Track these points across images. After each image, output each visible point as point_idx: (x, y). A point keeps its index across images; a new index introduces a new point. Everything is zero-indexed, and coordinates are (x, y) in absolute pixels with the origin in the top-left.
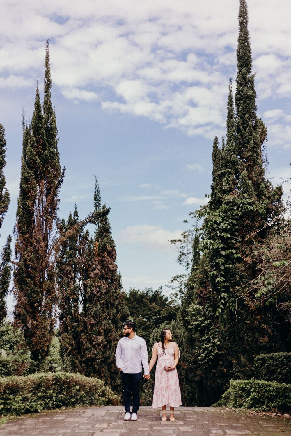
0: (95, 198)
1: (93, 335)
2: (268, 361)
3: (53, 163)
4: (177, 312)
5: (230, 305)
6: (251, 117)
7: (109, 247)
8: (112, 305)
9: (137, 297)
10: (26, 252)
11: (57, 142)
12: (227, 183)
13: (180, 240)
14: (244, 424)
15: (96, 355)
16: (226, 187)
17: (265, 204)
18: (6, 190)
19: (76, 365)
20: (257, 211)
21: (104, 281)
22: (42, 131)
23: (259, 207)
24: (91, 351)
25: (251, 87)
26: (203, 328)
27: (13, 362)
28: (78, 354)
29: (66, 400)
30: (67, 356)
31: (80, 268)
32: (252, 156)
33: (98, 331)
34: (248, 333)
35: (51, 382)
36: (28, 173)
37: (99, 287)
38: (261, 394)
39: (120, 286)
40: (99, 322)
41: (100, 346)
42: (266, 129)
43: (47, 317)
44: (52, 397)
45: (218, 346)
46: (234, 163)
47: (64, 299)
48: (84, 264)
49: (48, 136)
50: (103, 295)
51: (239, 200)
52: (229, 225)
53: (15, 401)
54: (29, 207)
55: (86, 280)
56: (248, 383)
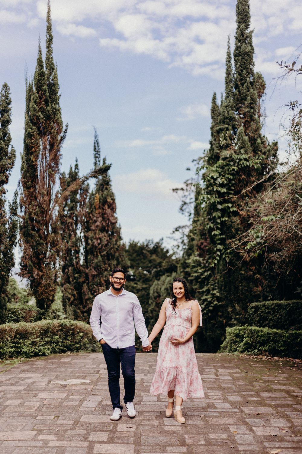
0: (95, 149)
1: (95, 286)
2: (261, 308)
3: (56, 119)
4: (178, 264)
5: (226, 257)
6: (249, 73)
7: (109, 200)
8: (113, 257)
9: (137, 249)
10: (30, 206)
11: (59, 98)
12: (224, 139)
13: (182, 189)
14: (236, 365)
16: (223, 142)
17: (260, 159)
18: (12, 147)
19: (79, 315)
20: (253, 166)
21: (105, 233)
22: (44, 87)
23: (255, 162)
25: (249, 43)
26: (203, 280)
27: (21, 310)
28: (80, 304)
29: (71, 345)
30: (69, 306)
31: (81, 220)
32: (249, 112)
33: (99, 282)
34: (242, 283)
35: (57, 328)
36: (32, 129)
37: (100, 239)
38: (254, 340)
39: (120, 238)
40: (100, 273)
42: (265, 82)
43: (52, 268)
44: (58, 342)
45: (217, 297)
46: (232, 120)
47: (66, 251)
48: (85, 217)
49: (51, 92)
50: (105, 247)
51: (235, 156)
52: (226, 180)
53: (25, 345)
54: (33, 162)
55: (87, 232)
56: (241, 330)
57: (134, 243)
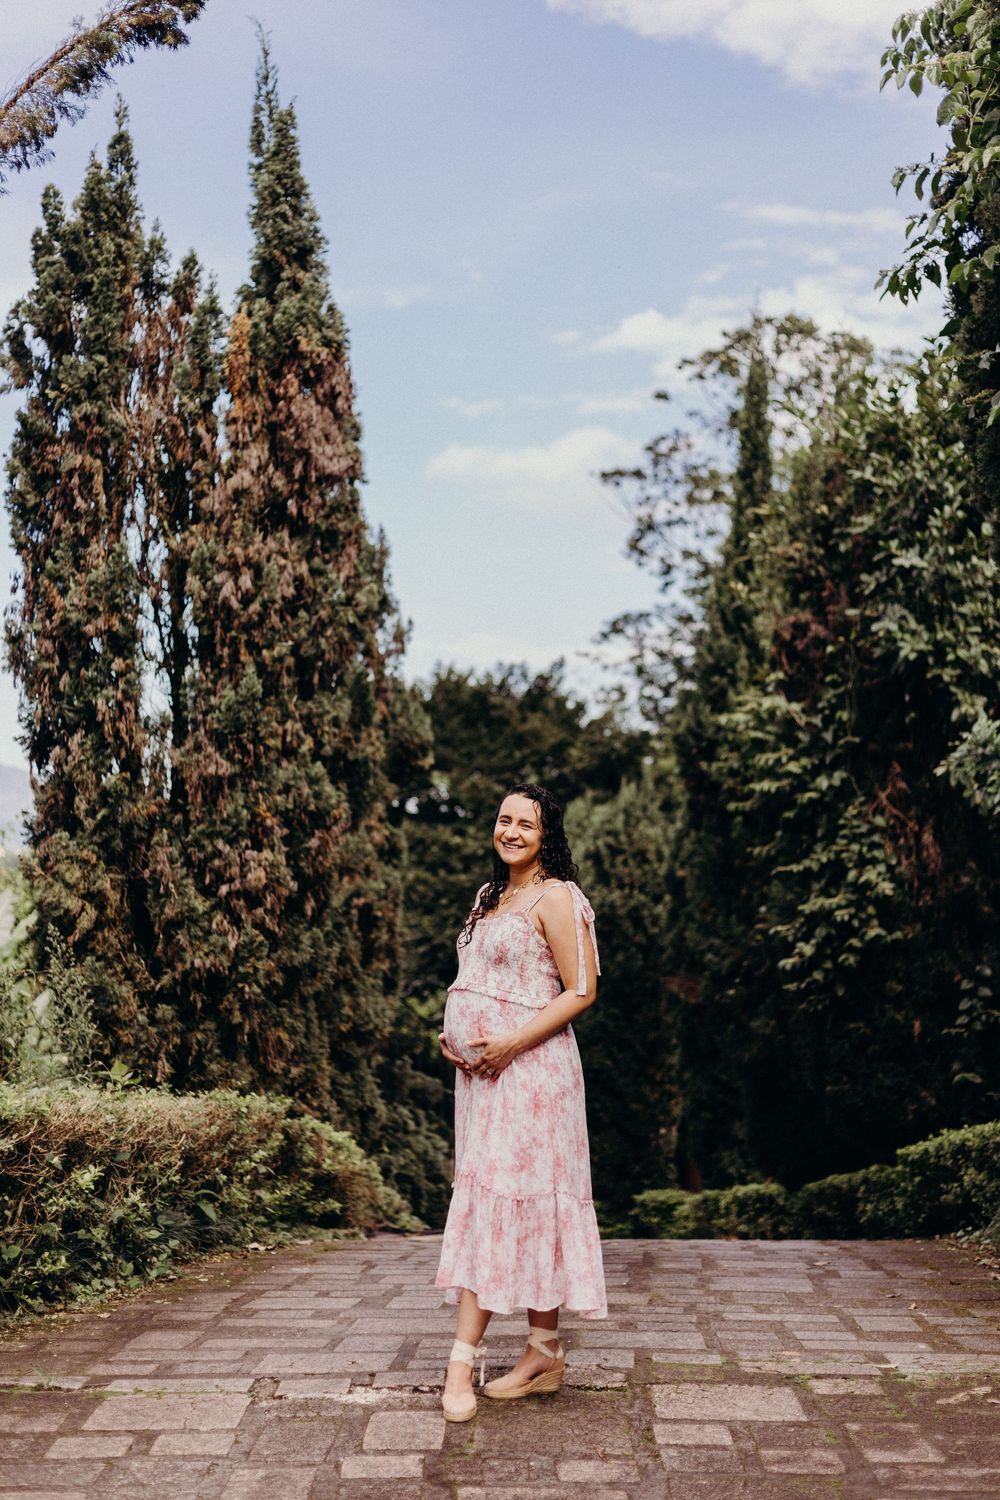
1: (220, 844)
7: (310, 344)
8: (332, 677)
13: (638, 474)
15: (238, 958)
19: (123, 1014)
21: (285, 534)
24: (208, 932)
26: (809, 813)
28: (133, 949)
33: (249, 824)
37: (258, 572)
40: (251, 771)
41: (261, 904)
45: (882, 902)
47: (53, 639)
50: (281, 614)
57: (454, 678)
